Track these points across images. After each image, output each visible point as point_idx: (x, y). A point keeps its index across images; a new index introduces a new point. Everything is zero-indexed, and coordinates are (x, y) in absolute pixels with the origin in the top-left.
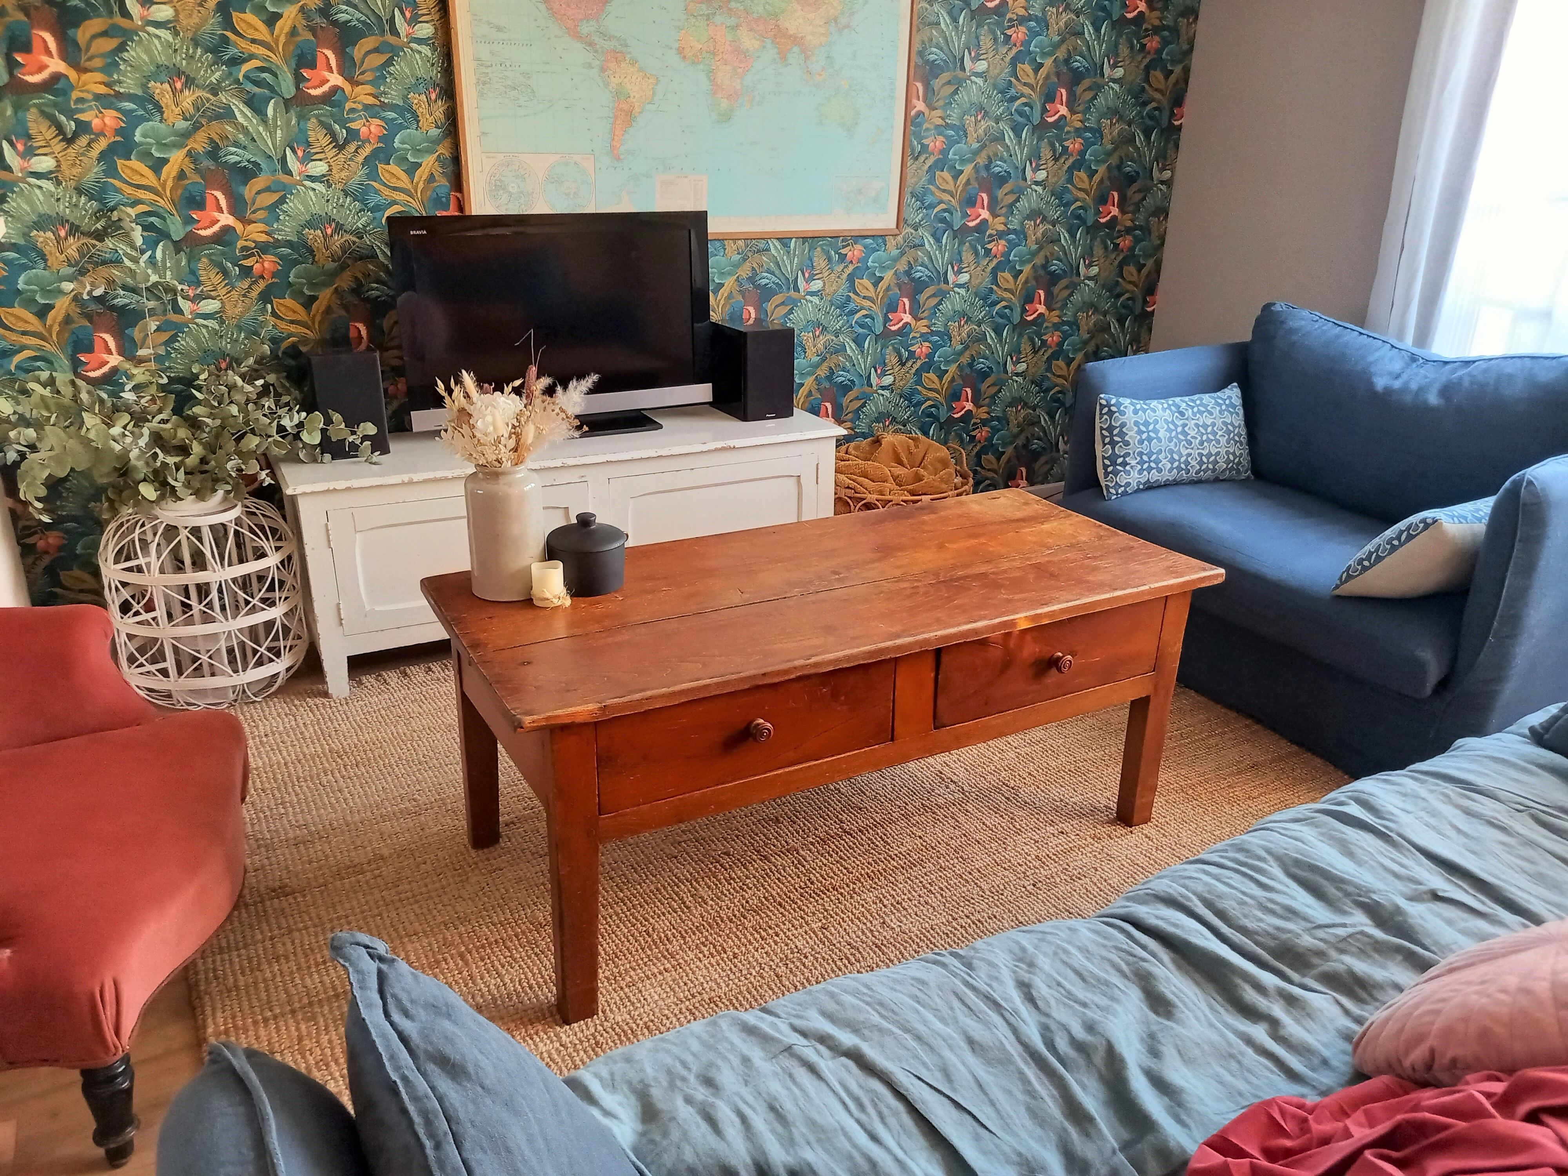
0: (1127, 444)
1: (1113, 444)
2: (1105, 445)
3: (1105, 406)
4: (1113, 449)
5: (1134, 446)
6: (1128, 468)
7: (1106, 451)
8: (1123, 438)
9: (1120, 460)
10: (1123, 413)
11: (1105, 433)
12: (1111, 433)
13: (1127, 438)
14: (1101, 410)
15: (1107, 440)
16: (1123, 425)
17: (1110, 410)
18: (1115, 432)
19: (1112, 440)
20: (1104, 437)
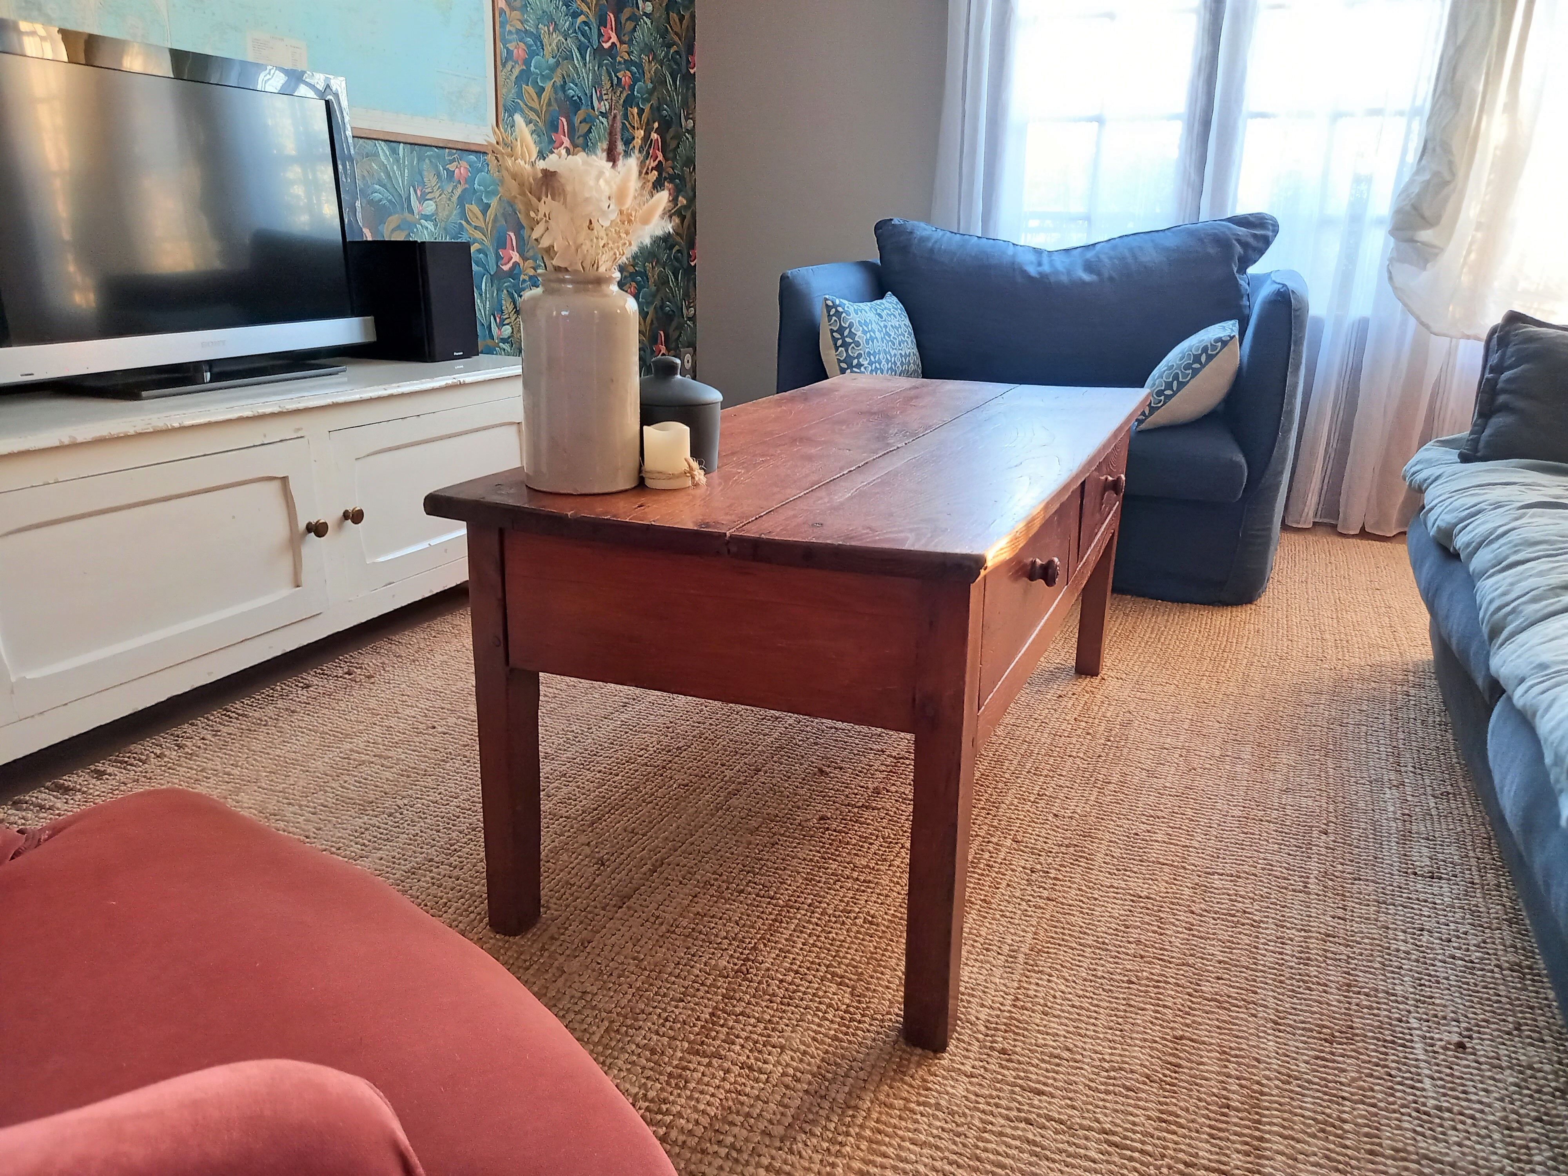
0: (858, 344)
1: (845, 345)
2: (837, 349)
3: (832, 307)
4: (847, 351)
5: (864, 349)
6: (862, 369)
7: (840, 354)
8: (853, 339)
9: (855, 362)
10: (848, 314)
11: (836, 335)
12: (842, 334)
13: (856, 339)
14: (829, 312)
15: (840, 342)
16: (851, 325)
17: (837, 311)
18: (846, 333)
19: (844, 342)
20: (835, 340)
